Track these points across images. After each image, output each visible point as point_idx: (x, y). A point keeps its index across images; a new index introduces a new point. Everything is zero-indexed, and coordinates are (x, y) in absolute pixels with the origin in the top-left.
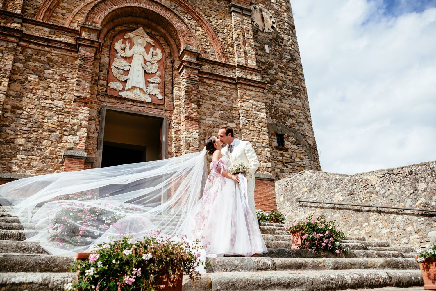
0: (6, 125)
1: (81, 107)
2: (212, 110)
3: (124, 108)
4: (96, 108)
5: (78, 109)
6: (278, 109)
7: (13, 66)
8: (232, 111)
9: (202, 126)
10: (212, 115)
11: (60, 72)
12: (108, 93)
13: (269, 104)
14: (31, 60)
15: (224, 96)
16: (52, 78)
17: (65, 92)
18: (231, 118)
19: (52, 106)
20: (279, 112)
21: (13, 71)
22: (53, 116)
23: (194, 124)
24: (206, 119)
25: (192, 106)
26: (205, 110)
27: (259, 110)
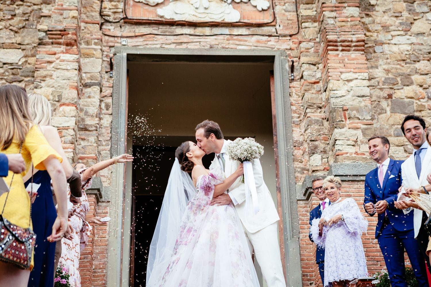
1: (57, 56)
2: (405, 14)
3: (173, 46)
4: (98, 53)
5: (50, 62)
9: (381, 62)
10: (407, 28)
12: (130, 15)
17: (24, 27)
23: (353, 59)
24: (392, 42)
25: (345, 11)
26: (386, 17)
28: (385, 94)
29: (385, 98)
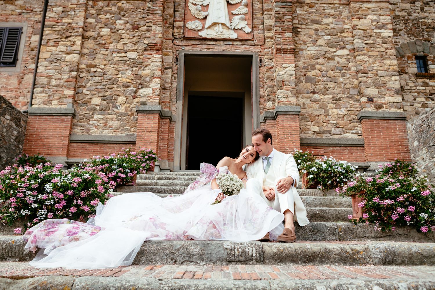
0: (83, 85)
1: (152, 55)
2: (314, 36)
3: (205, 50)
4: (171, 54)
5: (149, 59)
6: (418, 21)
7: (85, 22)
8: (342, 34)
9: (302, 59)
10: (314, 43)
11: (132, 20)
12: (186, 36)
13: (404, 17)
14: (102, 13)
15: (332, 15)
16: (124, 29)
17: (138, 42)
18: (342, 43)
19: (125, 59)
20: (419, 26)
21: (85, 28)
22: (127, 70)
23: (288, 58)
24: (307, 49)
25: (285, 35)
26: (305, 37)
27: (383, 26)
28: (302, 74)
29: (303, 76)
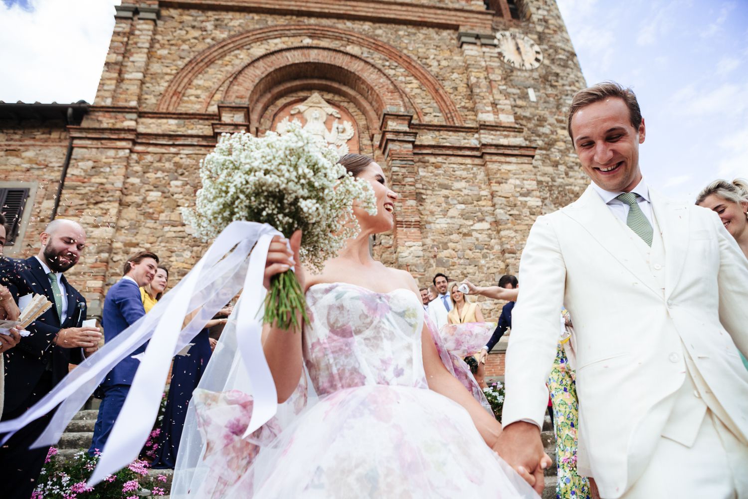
0: (117, 273)
2: (444, 205)
6: (564, 189)
7: (124, 183)
8: (479, 203)
9: (429, 234)
10: (445, 213)
11: (194, 180)
13: (547, 183)
14: (151, 170)
15: (464, 179)
16: (181, 193)
18: (479, 214)
19: (181, 234)
20: (566, 194)
21: (124, 191)
22: (184, 250)
23: (413, 233)
24: (437, 222)
25: (407, 202)
26: (432, 206)
27: (528, 194)
28: (432, 255)
29: (433, 258)
